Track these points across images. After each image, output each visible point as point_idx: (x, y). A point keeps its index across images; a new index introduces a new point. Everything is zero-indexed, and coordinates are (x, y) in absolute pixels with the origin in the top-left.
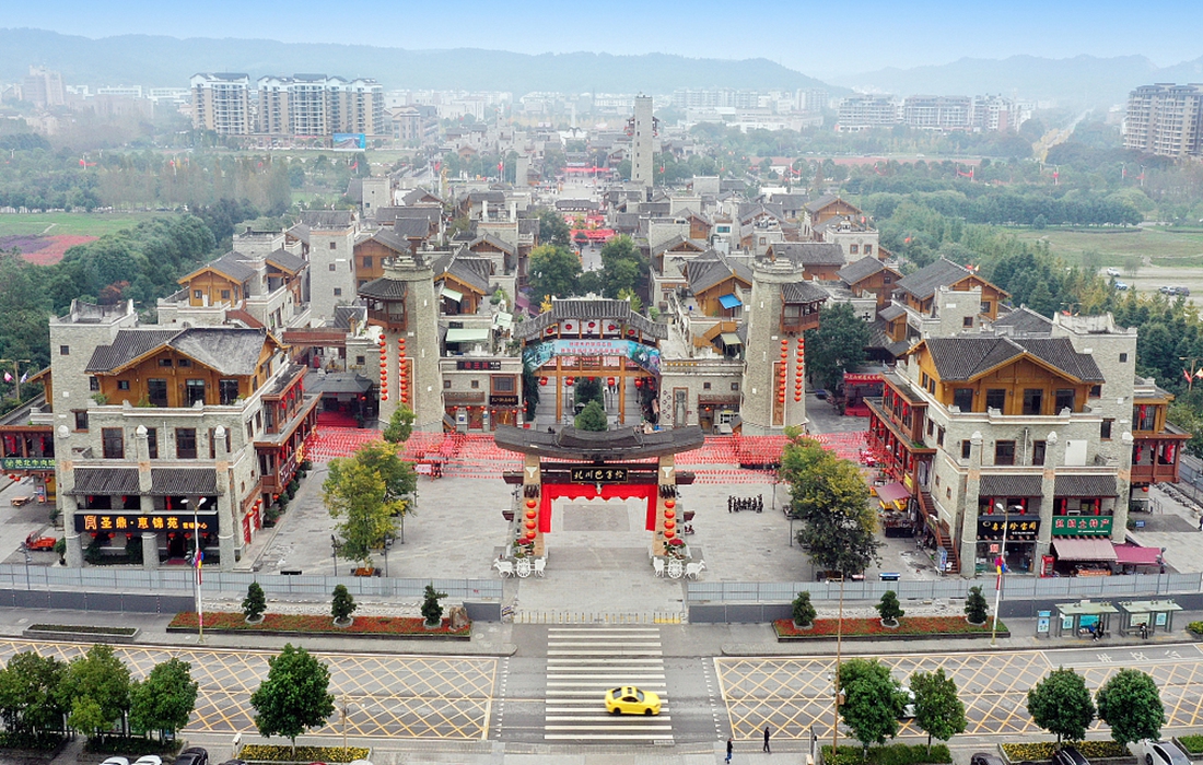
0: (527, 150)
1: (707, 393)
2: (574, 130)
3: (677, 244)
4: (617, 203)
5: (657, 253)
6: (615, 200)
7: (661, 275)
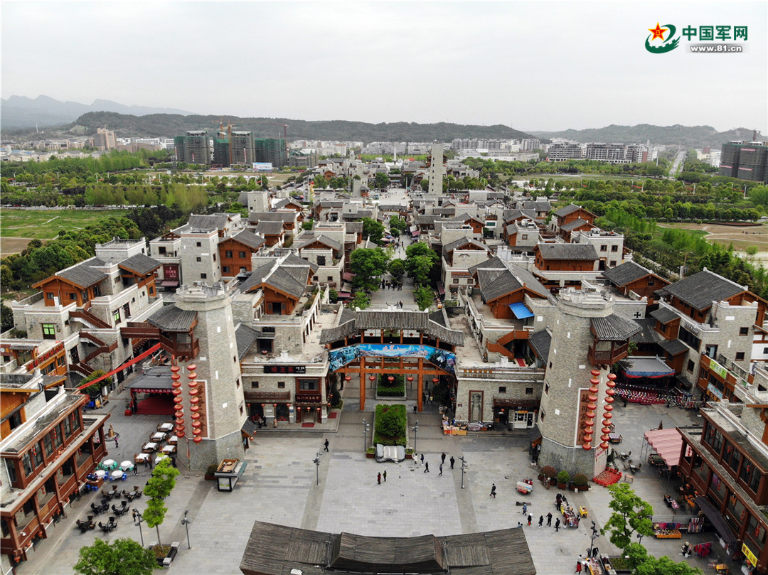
0: (365, 173)
1: (502, 396)
2: (395, 162)
3: (463, 243)
4: (419, 207)
5: (448, 250)
6: (417, 205)
7: (452, 265)
